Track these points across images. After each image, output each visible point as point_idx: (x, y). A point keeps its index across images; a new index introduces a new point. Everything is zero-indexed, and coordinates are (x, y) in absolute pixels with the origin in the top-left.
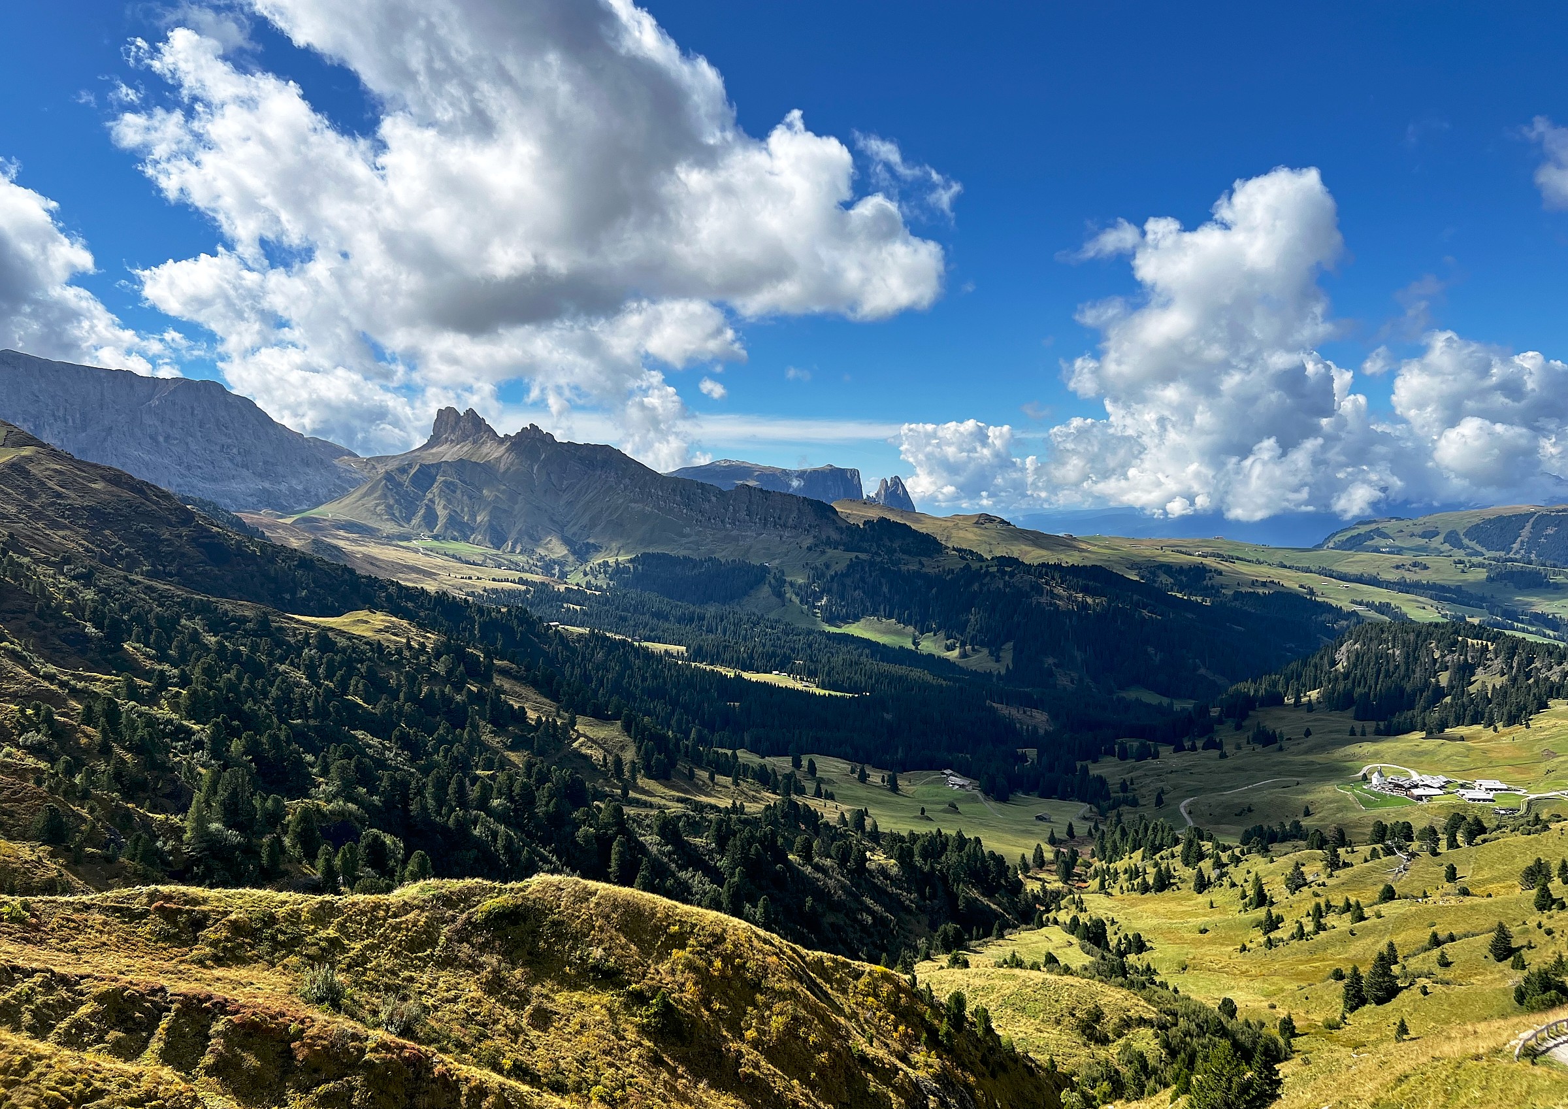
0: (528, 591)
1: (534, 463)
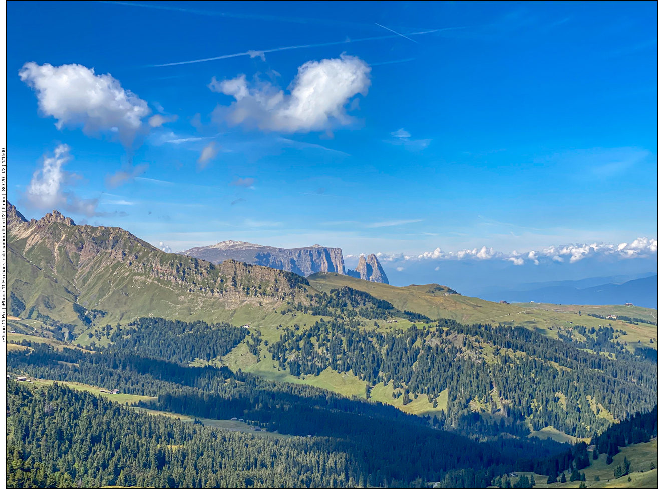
1: (56, 243)
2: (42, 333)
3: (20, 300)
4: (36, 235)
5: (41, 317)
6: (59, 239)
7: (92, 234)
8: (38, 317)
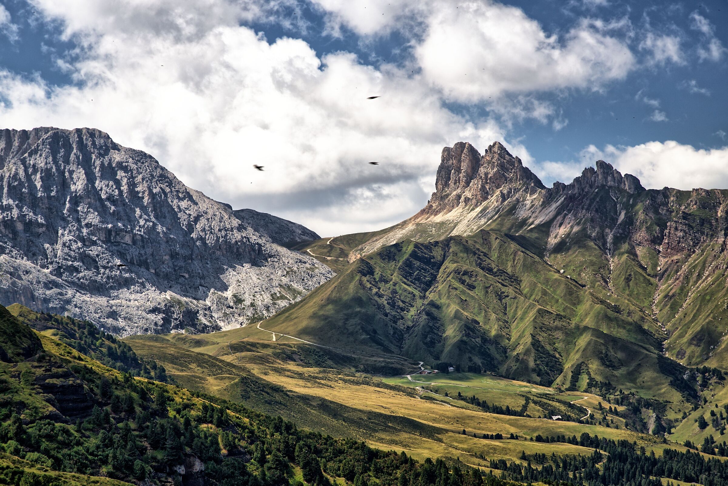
0: (597, 458)
1: (608, 230)
2: (605, 418)
3: (551, 352)
4: (566, 215)
5: (596, 386)
6: (614, 220)
7: (680, 206)
8: (590, 385)
